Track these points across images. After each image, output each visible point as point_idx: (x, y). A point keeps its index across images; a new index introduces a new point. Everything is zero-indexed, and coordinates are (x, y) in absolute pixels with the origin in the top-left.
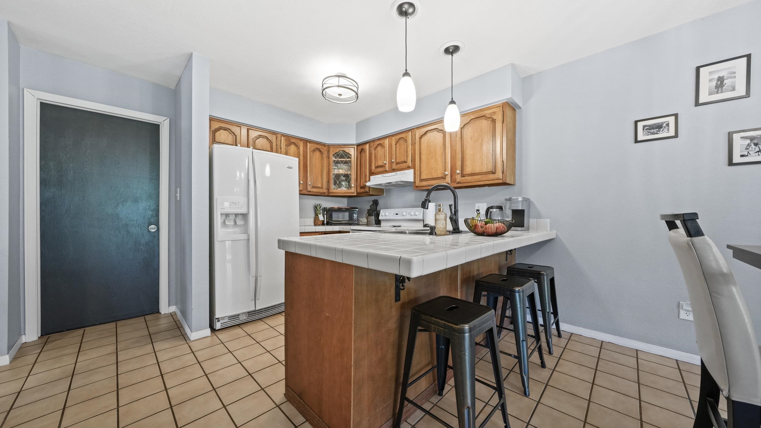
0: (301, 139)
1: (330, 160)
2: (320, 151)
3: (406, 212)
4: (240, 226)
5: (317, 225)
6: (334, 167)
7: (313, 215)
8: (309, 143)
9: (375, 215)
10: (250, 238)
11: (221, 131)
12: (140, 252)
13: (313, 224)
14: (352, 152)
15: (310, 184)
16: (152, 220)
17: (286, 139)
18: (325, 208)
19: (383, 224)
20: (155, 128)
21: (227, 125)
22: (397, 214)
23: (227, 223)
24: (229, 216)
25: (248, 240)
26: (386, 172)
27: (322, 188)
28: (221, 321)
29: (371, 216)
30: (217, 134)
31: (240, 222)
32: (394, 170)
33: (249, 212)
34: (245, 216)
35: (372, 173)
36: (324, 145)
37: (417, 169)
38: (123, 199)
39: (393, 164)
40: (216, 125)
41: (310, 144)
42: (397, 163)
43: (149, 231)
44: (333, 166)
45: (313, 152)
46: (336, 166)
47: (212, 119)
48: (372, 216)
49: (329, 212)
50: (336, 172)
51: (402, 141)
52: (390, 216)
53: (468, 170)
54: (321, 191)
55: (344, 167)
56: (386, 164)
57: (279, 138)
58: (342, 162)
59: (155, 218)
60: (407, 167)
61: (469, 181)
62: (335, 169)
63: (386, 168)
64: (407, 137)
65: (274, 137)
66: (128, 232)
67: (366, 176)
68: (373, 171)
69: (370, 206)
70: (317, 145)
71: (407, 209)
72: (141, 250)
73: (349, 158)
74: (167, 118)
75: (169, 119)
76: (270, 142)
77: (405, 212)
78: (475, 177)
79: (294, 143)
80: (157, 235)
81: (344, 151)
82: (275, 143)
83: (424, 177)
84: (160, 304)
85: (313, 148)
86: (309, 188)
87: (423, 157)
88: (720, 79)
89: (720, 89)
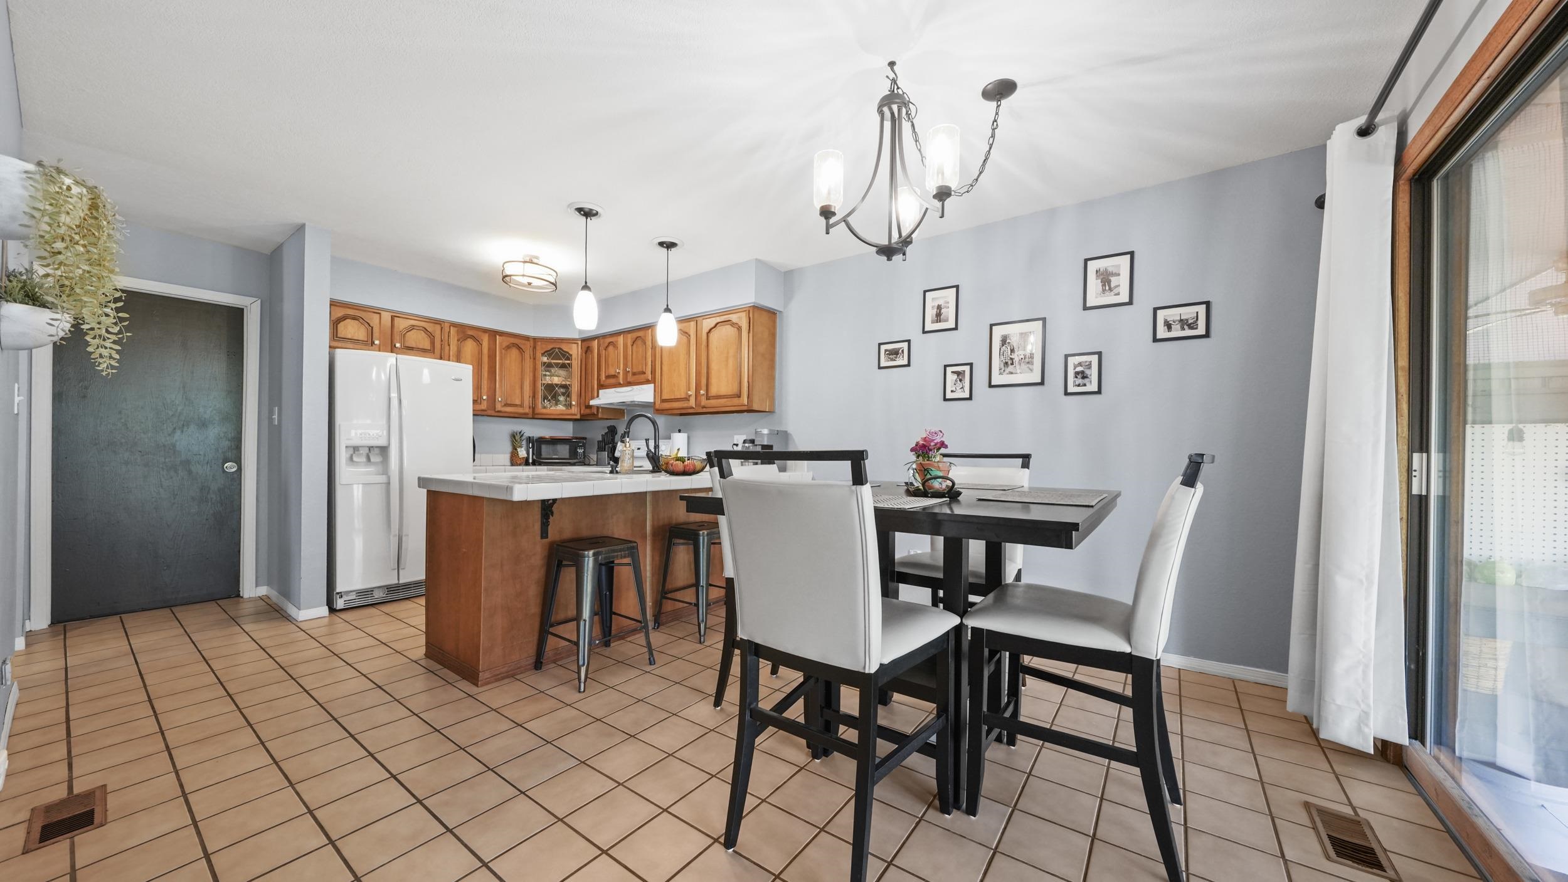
0: (485, 331)
1: (537, 362)
2: (519, 348)
4: (375, 464)
5: (514, 465)
6: (544, 373)
7: (509, 449)
8: (500, 336)
9: (610, 450)
10: (391, 481)
11: (348, 321)
12: (210, 504)
13: (509, 464)
14: (575, 351)
15: (500, 399)
16: (230, 454)
17: (458, 330)
18: (530, 437)
20: (235, 316)
21: (357, 311)
23: (355, 459)
24: (358, 450)
25: (388, 483)
27: (521, 406)
28: (345, 598)
30: (341, 326)
31: (375, 458)
32: (629, 384)
33: (389, 444)
34: (384, 450)
35: (601, 386)
36: (527, 338)
37: (657, 384)
38: (182, 423)
39: (628, 375)
40: (340, 312)
41: (501, 338)
43: (224, 471)
44: (541, 370)
45: (506, 350)
46: (548, 371)
47: (334, 304)
48: (605, 451)
49: (537, 444)
50: (548, 380)
51: (639, 342)
53: (714, 391)
54: (520, 410)
55: (562, 372)
57: (447, 329)
58: (557, 365)
59: (235, 452)
62: (545, 375)
63: (619, 380)
64: (645, 336)
65: (438, 327)
66: (190, 472)
67: (592, 389)
68: (602, 383)
69: (602, 435)
70: (512, 339)
72: (211, 501)
73: (568, 359)
74: (256, 299)
75: (259, 301)
76: (431, 337)
78: (720, 400)
79: (472, 337)
80: (237, 478)
81: (559, 348)
82: (440, 337)
84: (241, 585)
85: (505, 344)
86: (499, 407)
87: (665, 368)
88: (939, 307)
89: (939, 318)
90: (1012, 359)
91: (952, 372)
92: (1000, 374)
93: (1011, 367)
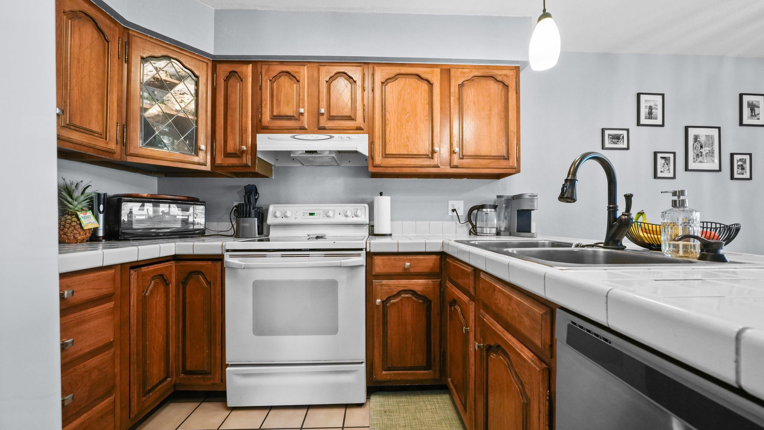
2: (99, 30)
3: (334, 211)
9: (256, 215)
18: (99, 195)
19: (273, 233)
22: (311, 214)
26: (302, 129)
27: (103, 136)
29: (246, 217)
35: (261, 128)
37: (375, 134)
39: (321, 117)
42: (331, 118)
48: (248, 217)
51: (342, 80)
52: (296, 218)
53: (470, 150)
54: (101, 144)
56: (302, 114)
60: (355, 128)
61: (472, 167)
63: (303, 124)
67: (243, 132)
68: (264, 124)
71: (336, 205)
77: (331, 210)
78: (479, 161)
83: (390, 150)
88: (651, 108)
89: (650, 115)
90: (701, 152)
91: (661, 158)
92: (694, 162)
93: (701, 158)
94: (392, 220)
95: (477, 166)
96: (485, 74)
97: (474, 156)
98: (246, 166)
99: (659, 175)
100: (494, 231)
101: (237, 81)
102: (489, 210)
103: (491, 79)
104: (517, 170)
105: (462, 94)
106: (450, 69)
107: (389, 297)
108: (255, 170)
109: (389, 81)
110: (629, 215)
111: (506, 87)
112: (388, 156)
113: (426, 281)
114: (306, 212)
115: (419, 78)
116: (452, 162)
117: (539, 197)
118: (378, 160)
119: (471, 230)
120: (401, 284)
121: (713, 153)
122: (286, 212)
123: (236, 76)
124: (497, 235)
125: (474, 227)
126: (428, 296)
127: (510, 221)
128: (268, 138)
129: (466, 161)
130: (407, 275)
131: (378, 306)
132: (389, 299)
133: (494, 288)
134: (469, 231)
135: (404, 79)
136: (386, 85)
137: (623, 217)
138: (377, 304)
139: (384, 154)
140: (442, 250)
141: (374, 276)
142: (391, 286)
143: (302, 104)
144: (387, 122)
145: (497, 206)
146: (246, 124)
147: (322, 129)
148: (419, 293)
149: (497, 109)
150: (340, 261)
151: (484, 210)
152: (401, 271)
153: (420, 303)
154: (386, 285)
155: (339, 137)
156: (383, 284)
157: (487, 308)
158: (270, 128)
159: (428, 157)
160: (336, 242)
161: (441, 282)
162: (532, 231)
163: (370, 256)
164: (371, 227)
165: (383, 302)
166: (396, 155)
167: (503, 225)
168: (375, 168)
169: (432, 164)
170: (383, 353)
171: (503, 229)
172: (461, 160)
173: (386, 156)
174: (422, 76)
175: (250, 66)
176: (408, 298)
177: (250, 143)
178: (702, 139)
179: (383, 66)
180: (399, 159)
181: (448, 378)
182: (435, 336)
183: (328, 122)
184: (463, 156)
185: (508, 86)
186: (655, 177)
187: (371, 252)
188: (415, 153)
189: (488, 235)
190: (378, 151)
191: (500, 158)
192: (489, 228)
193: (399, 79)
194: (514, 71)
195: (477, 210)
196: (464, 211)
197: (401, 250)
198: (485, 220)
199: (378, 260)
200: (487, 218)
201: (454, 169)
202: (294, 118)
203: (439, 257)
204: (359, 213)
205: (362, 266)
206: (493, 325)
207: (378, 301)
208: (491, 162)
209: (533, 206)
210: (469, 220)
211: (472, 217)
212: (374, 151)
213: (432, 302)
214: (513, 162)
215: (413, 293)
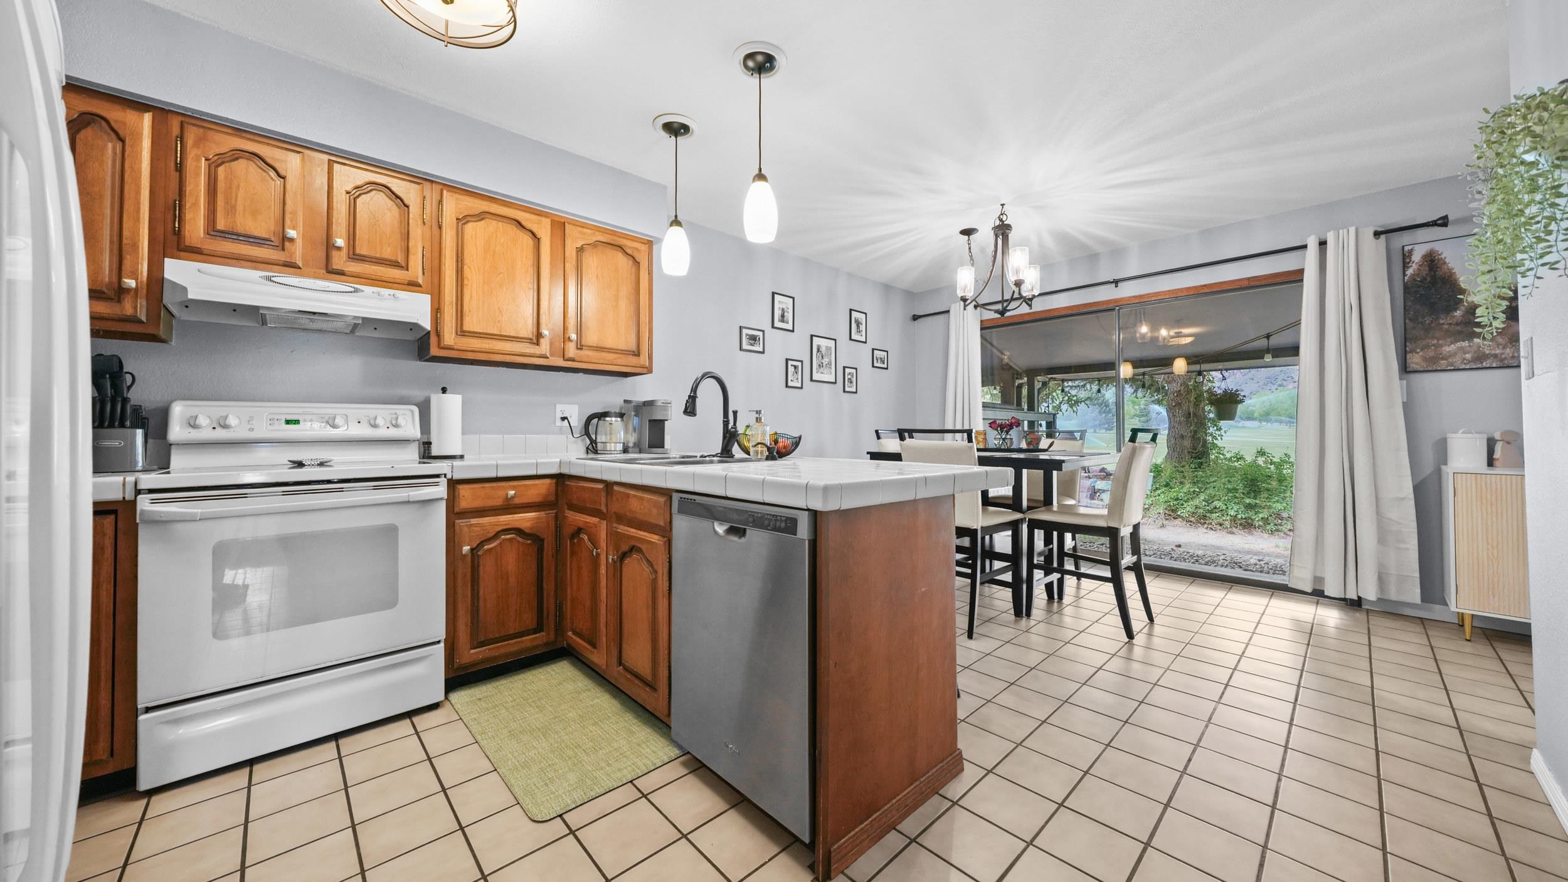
3: (344, 417)
22: (290, 422)
42: (354, 257)
52: (249, 429)
60: (406, 282)
61: (594, 361)
71: (353, 406)
88: (783, 310)
89: (783, 318)
90: (822, 363)
91: (792, 365)
92: (817, 372)
93: (822, 368)
94: (463, 433)
95: (601, 362)
96: (613, 242)
97: (597, 347)
98: (135, 320)
99: (790, 384)
100: (620, 447)
101: (105, 137)
102: (614, 419)
103: (620, 249)
104: (650, 371)
105: (581, 261)
106: (564, 223)
107: (482, 542)
108: (159, 331)
109: (469, 219)
110: (736, 428)
111: (637, 263)
112: (466, 334)
113: (537, 513)
114: (276, 417)
115: (520, 226)
116: (566, 353)
117: (673, 404)
118: (449, 337)
119: (589, 447)
120: (501, 522)
121: (831, 365)
122: (226, 417)
123: (101, 125)
124: (624, 453)
125: (593, 442)
126: (538, 534)
127: (641, 435)
128: (199, 271)
129: (585, 353)
130: (509, 507)
131: (465, 555)
132: (481, 544)
133: (628, 496)
134: (585, 449)
135: (494, 222)
136: (464, 224)
137: (732, 430)
138: (464, 553)
139: (459, 330)
140: (558, 472)
141: (458, 513)
142: (486, 526)
143: (292, 221)
144: (466, 282)
145: (625, 414)
146: (136, 233)
147: (332, 272)
148: (527, 531)
149: (626, 290)
150: (407, 494)
151: (608, 419)
152: (501, 503)
153: (528, 544)
154: (478, 525)
155: (373, 292)
156: (472, 524)
157: (621, 519)
158: (205, 252)
159: (531, 341)
160: (395, 466)
161: (557, 513)
162: (666, 447)
163: (453, 484)
164: (427, 444)
165: (472, 550)
166: (480, 333)
167: (632, 439)
168: (442, 350)
169: (538, 353)
170: (471, 623)
171: (631, 445)
172: (579, 351)
173: (462, 332)
174: (523, 223)
175: (147, 118)
176: (510, 539)
177: (145, 274)
178: (823, 349)
179: (460, 194)
180: (485, 341)
181: (567, 632)
182: (549, 586)
183: (349, 263)
184: (581, 346)
185: (639, 263)
186: (787, 386)
187: (454, 478)
188: (511, 335)
189: (613, 452)
190: (449, 325)
191: (628, 353)
192: (615, 443)
193: (487, 220)
194: (647, 245)
195: (597, 419)
196: (579, 421)
197: (501, 474)
198: (608, 432)
199: (464, 490)
200: (611, 430)
201: (569, 362)
202: (271, 243)
203: (554, 481)
204: (401, 421)
205: (442, 499)
206: (627, 531)
207: (466, 549)
208: (618, 358)
209: (667, 415)
210: (587, 432)
211: (590, 428)
212: (442, 323)
213: (545, 541)
214: (644, 359)
215: (518, 531)
